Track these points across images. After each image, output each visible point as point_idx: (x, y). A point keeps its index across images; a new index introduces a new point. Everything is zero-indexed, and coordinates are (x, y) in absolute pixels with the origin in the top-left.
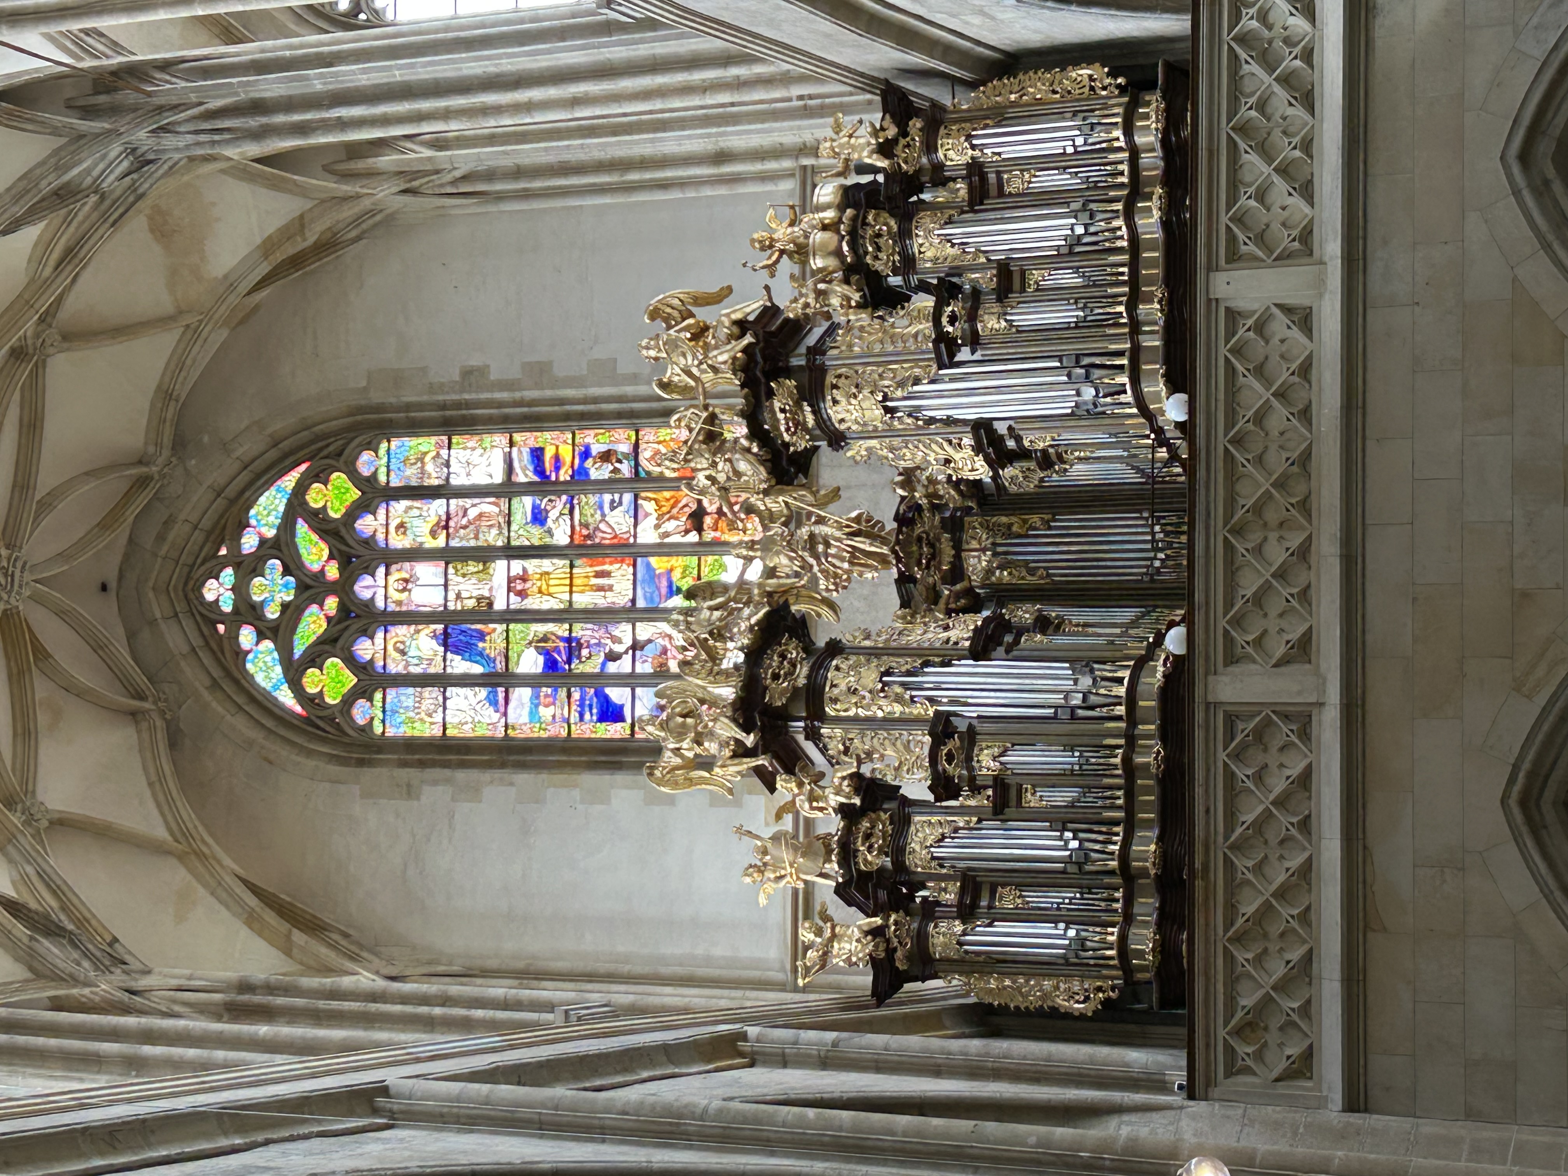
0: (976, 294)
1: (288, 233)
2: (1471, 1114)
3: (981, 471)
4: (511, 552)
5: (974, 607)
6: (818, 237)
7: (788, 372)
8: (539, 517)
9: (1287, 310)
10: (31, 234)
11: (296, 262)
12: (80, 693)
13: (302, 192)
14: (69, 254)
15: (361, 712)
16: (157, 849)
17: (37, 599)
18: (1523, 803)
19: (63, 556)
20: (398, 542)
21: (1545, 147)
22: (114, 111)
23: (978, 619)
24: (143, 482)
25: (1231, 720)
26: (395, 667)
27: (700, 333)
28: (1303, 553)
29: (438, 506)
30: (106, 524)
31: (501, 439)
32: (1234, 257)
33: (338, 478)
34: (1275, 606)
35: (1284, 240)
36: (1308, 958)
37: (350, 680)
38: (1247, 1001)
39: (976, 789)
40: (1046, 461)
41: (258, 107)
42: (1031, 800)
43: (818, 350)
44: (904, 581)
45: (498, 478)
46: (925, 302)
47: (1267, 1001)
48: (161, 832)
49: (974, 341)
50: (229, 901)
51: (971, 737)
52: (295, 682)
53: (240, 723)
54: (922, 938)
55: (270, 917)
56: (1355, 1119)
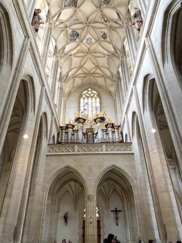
0: (106, 132)
1: (112, 92)
2: (46, 163)
3: (95, 133)
4: (92, 107)
5: (86, 133)
6: (110, 122)
7: (101, 120)
8: (94, 108)
9: (102, 150)
10: (110, 75)
11: (110, 93)
12: (83, 81)
13: (114, 93)
14: (109, 78)
15: (82, 98)
16: (73, 86)
17: (88, 78)
18: (67, 167)
19: (91, 79)
20: (93, 100)
21: (114, 167)
22: (118, 79)
23: (85, 133)
24: (96, 84)
25: (74, 146)
26: (85, 100)
27: (104, 114)
28: (85, 151)
29: (95, 102)
30: (93, 82)
31: (99, 105)
32: (106, 146)
33: (97, 96)
34: (82, 149)
35: (107, 149)
36: (57, 152)
37: (84, 97)
38: (54, 148)
39: (74, 133)
40: (96, 137)
41: (118, 88)
42: (73, 136)
43: (103, 122)
44: (88, 129)
45: (97, 106)
46: (106, 129)
47: (54, 149)
48: (74, 86)
49: (103, 132)
50: (70, 90)
51: (77, 132)
52: (84, 94)
53: (81, 91)
54: (64, 129)
55: (69, 93)
56: (45, 155)
